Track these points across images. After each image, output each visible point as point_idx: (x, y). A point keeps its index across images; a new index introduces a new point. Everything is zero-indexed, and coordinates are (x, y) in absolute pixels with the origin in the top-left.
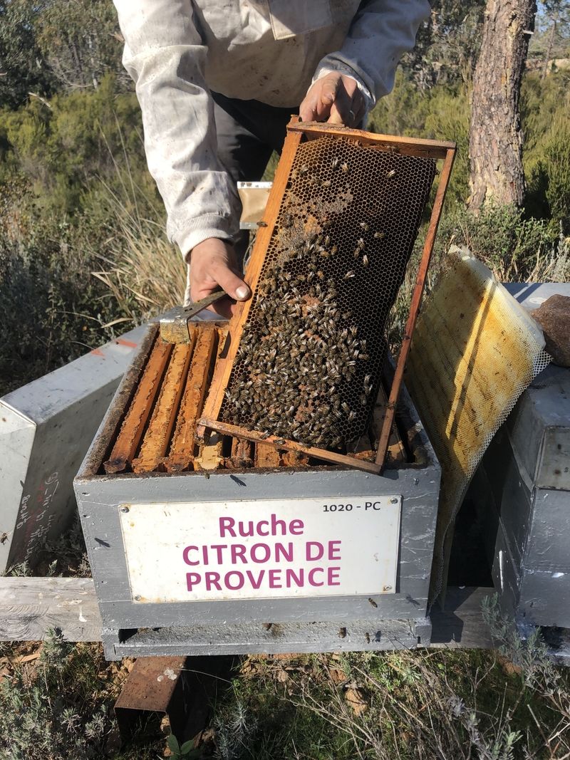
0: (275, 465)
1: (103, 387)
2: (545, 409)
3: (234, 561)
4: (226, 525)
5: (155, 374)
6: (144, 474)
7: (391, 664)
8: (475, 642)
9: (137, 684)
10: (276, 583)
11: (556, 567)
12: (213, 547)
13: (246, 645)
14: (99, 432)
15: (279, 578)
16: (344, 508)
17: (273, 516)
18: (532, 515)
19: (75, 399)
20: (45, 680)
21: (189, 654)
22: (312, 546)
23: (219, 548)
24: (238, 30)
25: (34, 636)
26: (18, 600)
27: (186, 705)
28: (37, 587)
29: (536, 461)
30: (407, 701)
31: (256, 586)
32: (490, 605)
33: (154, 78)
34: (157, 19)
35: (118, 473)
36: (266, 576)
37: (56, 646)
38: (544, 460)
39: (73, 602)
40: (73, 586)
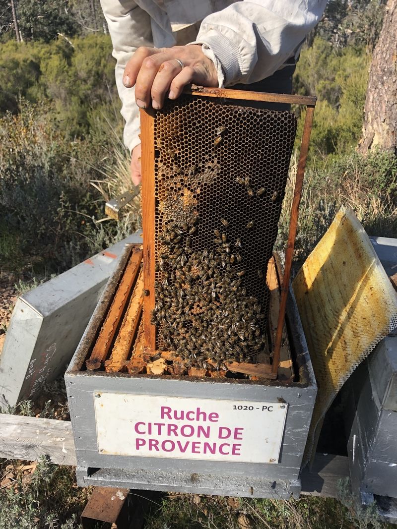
0: (202, 375)
2: (395, 355)
3: (169, 434)
4: (165, 411)
5: (127, 288)
6: (113, 374)
7: (271, 501)
8: (331, 494)
9: (97, 501)
10: (196, 450)
11: (392, 460)
12: (155, 424)
13: (173, 486)
14: (84, 335)
15: (198, 447)
16: (248, 408)
17: (198, 409)
18: (378, 425)
19: (71, 297)
20: (37, 489)
22: (223, 430)
23: (160, 425)
25: (31, 458)
26: (23, 434)
27: (129, 516)
28: (36, 425)
29: (384, 393)
30: (280, 528)
31: (183, 450)
32: (343, 485)
35: (95, 371)
36: (190, 446)
37: (46, 465)
38: (390, 393)
39: (58, 439)
40: (60, 427)
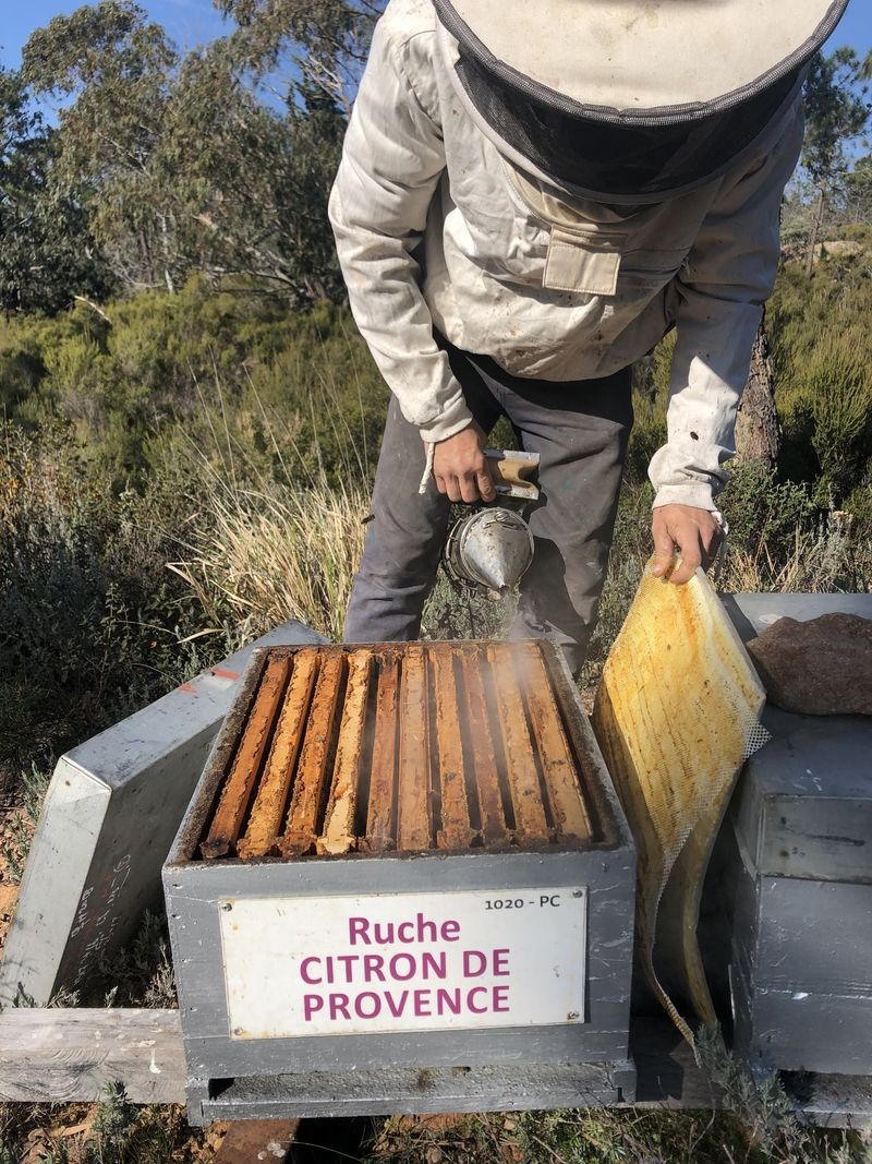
0: (424, 848)
1: (196, 736)
2: (766, 771)
3: (368, 978)
4: (357, 928)
5: (264, 721)
6: (253, 860)
7: (586, 1136)
8: (702, 1098)
9: (230, 1163)
10: (424, 1008)
11: (796, 984)
12: (340, 958)
13: (383, 1101)
14: (192, 803)
15: (427, 1002)
16: (513, 905)
17: (420, 916)
18: (758, 912)
19: (160, 753)
20: (100, 1158)
21: (303, 1116)
22: (470, 956)
23: (348, 960)
25: (86, 1094)
26: (67, 1041)
28: (92, 1023)
29: (757, 839)
31: (397, 1013)
32: (709, 1038)
35: (219, 859)
36: (411, 999)
37: (116, 1108)
38: (766, 838)
39: (142, 1044)
40: (143, 1021)
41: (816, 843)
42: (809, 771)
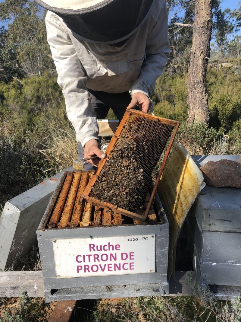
0: (110, 224)
1: (46, 196)
2: (205, 202)
3: (95, 261)
4: (92, 247)
5: (66, 191)
6: (62, 228)
7: (156, 304)
8: (187, 293)
9: (57, 313)
10: (110, 269)
11: (213, 261)
12: (87, 255)
13: (99, 295)
14: (45, 213)
15: (111, 267)
16: (135, 240)
17: (109, 243)
18: (203, 241)
19: (35, 201)
20: (20, 313)
21: (77, 299)
22: (123, 254)
23: (89, 256)
24: (97, 72)
25: (16, 295)
26: (11, 280)
28: (18, 275)
29: (202, 221)
30: (162, 318)
31: (103, 270)
33: (69, 88)
34: (70, 70)
35: (53, 228)
36: (107, 267)
37: (25, 299)
38: (205, 220)
39: (32, 281)
40: (32, 274)
41: (219, 222)
42: (217, 202)
